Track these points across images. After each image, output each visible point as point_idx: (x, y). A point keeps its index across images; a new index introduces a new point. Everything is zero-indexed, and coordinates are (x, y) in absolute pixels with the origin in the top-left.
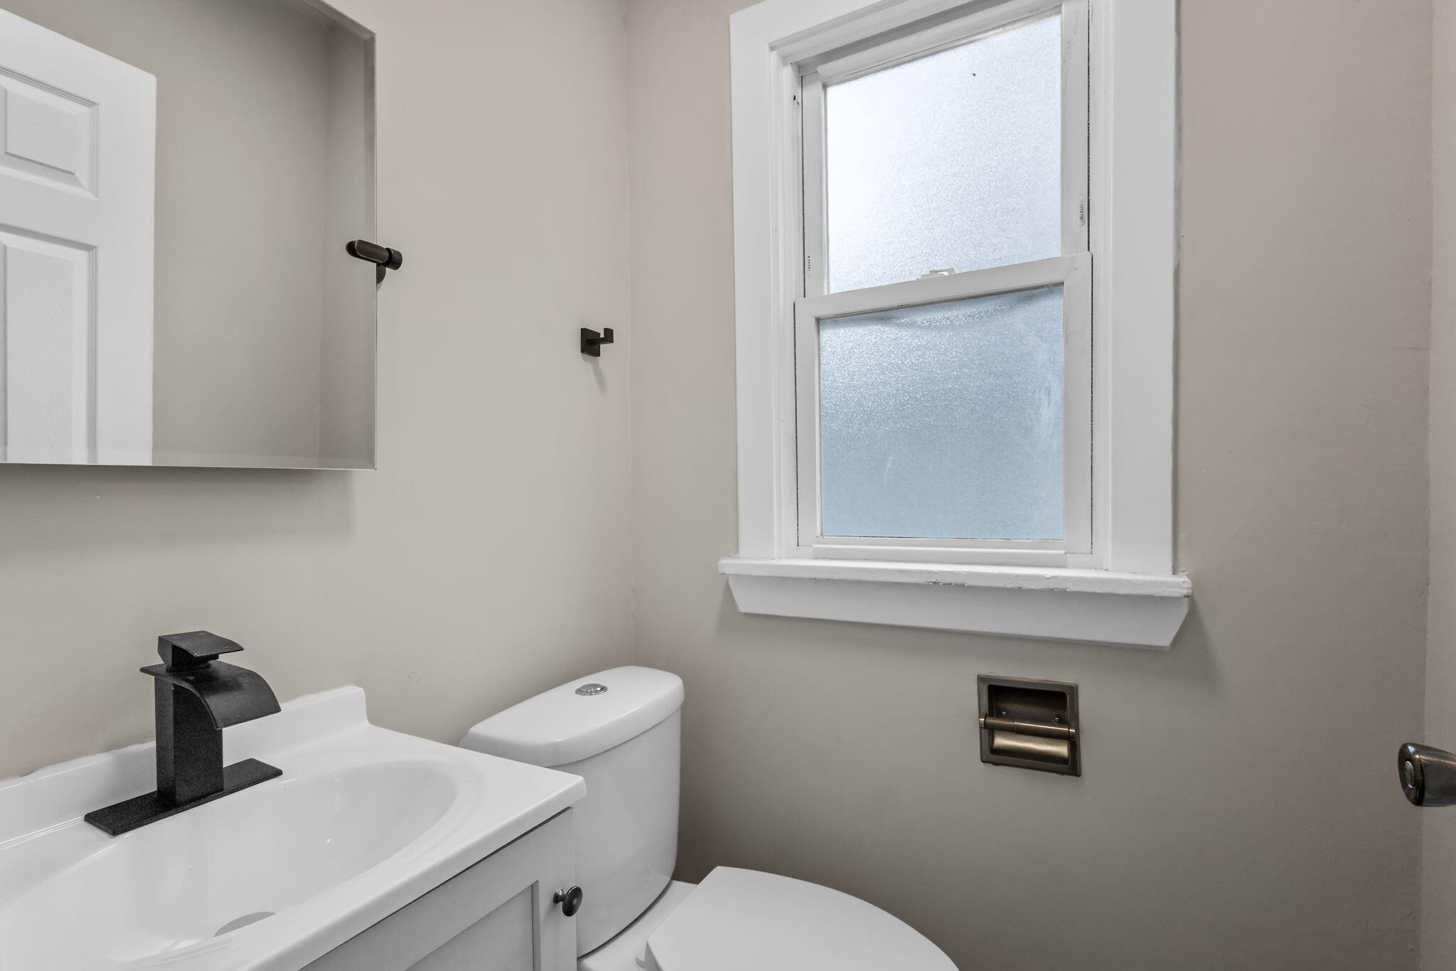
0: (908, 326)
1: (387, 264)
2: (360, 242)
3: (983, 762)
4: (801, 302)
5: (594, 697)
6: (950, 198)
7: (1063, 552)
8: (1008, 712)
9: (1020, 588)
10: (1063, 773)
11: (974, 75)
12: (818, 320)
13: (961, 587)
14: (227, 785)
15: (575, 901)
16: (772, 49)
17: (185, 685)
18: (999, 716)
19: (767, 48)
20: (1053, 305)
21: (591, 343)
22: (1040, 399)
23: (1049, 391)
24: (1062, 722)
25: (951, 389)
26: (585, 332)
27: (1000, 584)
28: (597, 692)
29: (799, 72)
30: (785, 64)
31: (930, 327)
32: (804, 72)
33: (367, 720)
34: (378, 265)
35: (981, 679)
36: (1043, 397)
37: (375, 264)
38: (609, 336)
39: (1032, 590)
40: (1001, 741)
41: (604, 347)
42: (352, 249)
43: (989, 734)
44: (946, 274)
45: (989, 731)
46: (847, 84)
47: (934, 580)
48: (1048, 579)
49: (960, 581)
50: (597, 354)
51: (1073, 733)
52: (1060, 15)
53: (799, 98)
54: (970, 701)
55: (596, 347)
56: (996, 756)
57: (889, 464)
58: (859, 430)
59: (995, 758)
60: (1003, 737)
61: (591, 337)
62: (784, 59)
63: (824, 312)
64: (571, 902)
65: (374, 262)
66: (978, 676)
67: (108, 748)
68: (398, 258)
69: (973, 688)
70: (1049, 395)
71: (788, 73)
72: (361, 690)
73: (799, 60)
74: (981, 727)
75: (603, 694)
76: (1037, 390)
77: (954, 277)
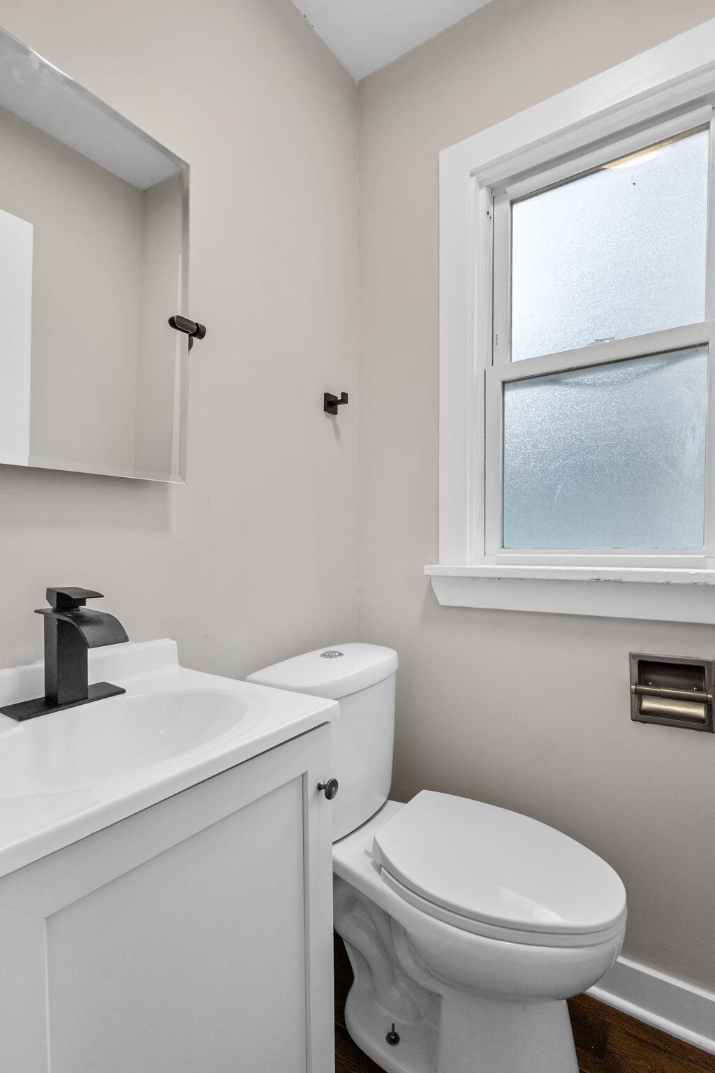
0: (577, 384)
1: (194, 335)
2: (178, 317)
3: (633, 720)
4: (489, 368)
5: (334, 659)
6: (612, 283)
7: (704, 556)
8: (652, 681)
9: (668, 583)
10: (700, 730)
11: (634, 184)
12: (504, 383)
13: (619, 582)
14: (90, 696)
15: (333, 789)
16: (472, 175)
17: (66, 619)
18: (646, 684)
19: (468, 174)
20: (699, 362)
21: (331, 404)
22: (686, 436)
23: (693, 430)
24: (700, 689)
25: (610, 431)
26: (327, 395)
27: (652, 580)
28: (336, 656)
29: (492, 193)
30: (481, 187)
31: (593, 385)
32: (495, 193)
33: (178, 664)
34: (190, 336)
35: (633, 656)
36: (689, 434)
37: (187, 335)
38: (345, 398)
39: (678, 584)
40: (647, 704)
41: (340, 407)
42: (173, 323)
43: (638, 699)
44: (608, 341)
45: (639, 695)
46: (529, 200)
47: (596, 577)
48: (692, 575)
49: (618, 578)
50: (335, 412)
51: (710, 698)
52: (708, 131)
53: (491, 213)
54: (623, 674)
55: (335, 407)
56: (643, 716)
57: (559, 491)
58: (534, 466)
59: (643, 717)
60: (649, 701)
61: (332, 400)
62: (481, 184)
63: (507, 377)
64: (330, 789)
65: (187, 332)
66: (630, 654)
67: (13, 665)
68: (203, 330)
69: (626, 663)
70: (694, 432)
71: (483, 194)
72: (174, 642)
73: (492, 183)
74: (632, 693)
75: (340, 658)
76: (684, 430)
77: (614, 343)
